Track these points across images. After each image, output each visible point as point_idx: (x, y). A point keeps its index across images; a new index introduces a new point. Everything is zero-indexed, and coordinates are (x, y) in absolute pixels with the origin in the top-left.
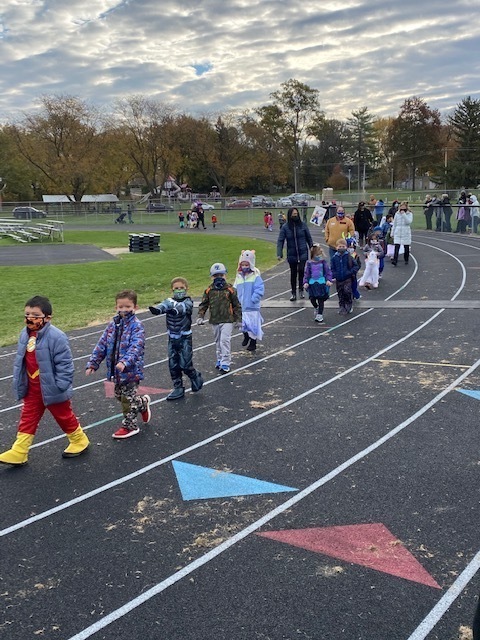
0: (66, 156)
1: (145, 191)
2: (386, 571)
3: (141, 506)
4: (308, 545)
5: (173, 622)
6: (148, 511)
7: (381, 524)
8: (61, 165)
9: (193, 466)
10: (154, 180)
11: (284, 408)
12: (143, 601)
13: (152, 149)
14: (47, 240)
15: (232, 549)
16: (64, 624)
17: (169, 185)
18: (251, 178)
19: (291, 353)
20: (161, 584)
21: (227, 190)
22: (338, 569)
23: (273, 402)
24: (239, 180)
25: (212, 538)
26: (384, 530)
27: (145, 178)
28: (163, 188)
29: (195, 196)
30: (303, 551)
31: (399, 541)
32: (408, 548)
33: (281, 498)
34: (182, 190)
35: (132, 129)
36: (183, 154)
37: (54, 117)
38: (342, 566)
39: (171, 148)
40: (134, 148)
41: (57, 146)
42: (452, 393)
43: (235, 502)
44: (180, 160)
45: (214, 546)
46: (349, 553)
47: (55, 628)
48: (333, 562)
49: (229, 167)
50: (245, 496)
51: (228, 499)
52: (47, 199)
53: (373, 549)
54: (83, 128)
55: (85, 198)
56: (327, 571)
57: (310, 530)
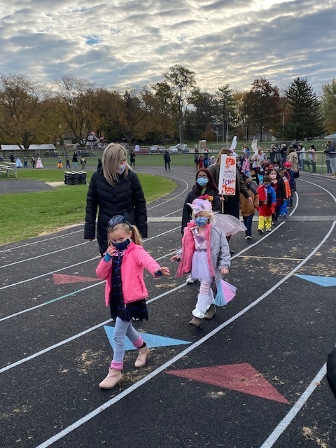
0: (18, 117)
1: (74, 142)
2: (253, 394)
3: (84, 356)
4: (200, 379)
7: (248, 364)
8: (14, 124)
10: (81, 134)
11: (179, 289)
13: (79, 112)
14: (5, 176)
17: (91, 138)
18: (149, 133)
21: (133, 142)
22: (221, 393)
23: (172, 285)
24: (140, 134)
25: (134, 376)
26: (250, 367)
27: (74, 132)
28: (87, 140)
30: (196, 383)
31: (260, 374)
32: (267, 379)
33: (180, 348)
34: (101, 141)
35: (65, 98)
36: (101, 116)
37: (9, 89)
38: (223, 391)
39: (92, 111)
40: (66, 112)
41: (11, 110)
42: (292, 277)
44: (98, 120)
45: (136, 381)
46: (227, 383)
48: (217, 389)
52: (4, 147)
53: (243, 380)
54: (30, 97)
55: (32, 147)
56: (213, 395)
57: (201, 369)
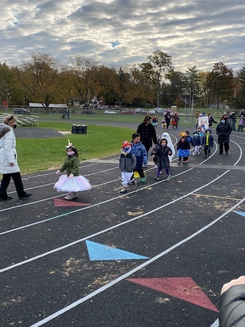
0: (43, 83)
1: (81, 103)
2: (191, 302)
3: (68, 262)
4: (152, 287)
5: (80, 323)
6: (72, 265)
7: (190, 278)
8: (39, 88)
9: (96, 244)
10: (86, 98)
11: (145, 216)
12: (66, 311)
13: (86, 82)
14: (30, 125)
15: (113, 287)
16: (25, 320)
17: (93, 101)
18: (135, 99)
19: (150, 189)
20: (76, 302)
21: (123, 105)
22: (167, 299)
23: (139, 213)
24: (129, 100)
25: (103, 280)
26: (192, 281)
27: (82, 96)
28: (90, 102)
29: (106, 107)
30: (149, 290)
31: (199, 287)
32: (203, 291)
33: (140, 262)
34: (100, 103)
35: (76, 72)
36: (101, 85)
37: (37, 64)
38: (169, 298)
39: (95, 82)
40: (77, 81)
41: (38, 78)
42: (231, 212)
43: (117, 263)
44: (99, 88)
45: (104, 285)
46: (172, 292)
47: (20, 322)
48: (164, 296)
49: (124, 92)
50: (121, 260)
51: (113, 261)
52: (31, 105)
53: (185, 290)
54: (52, 70)
55: (51, 105)
56: (161, 300)
57: (154, 279)
